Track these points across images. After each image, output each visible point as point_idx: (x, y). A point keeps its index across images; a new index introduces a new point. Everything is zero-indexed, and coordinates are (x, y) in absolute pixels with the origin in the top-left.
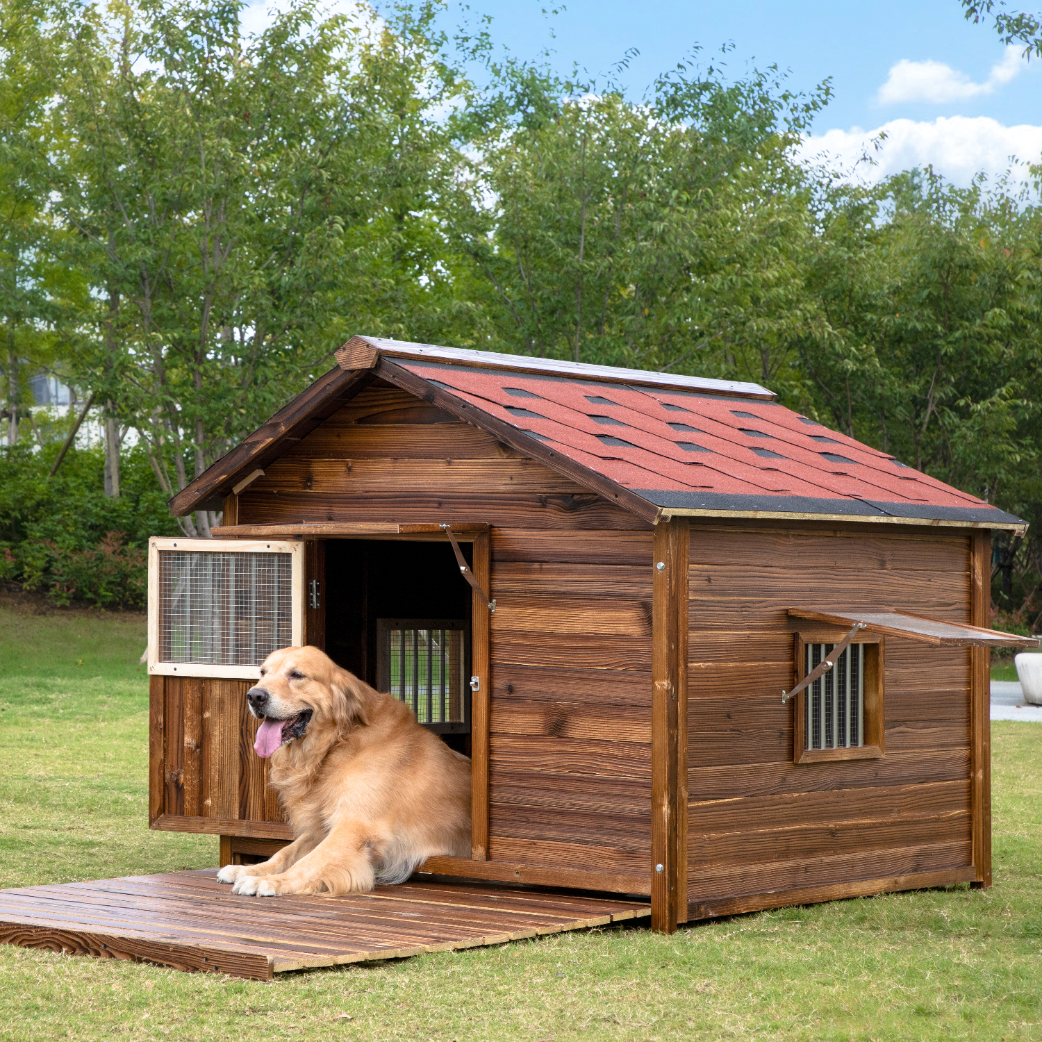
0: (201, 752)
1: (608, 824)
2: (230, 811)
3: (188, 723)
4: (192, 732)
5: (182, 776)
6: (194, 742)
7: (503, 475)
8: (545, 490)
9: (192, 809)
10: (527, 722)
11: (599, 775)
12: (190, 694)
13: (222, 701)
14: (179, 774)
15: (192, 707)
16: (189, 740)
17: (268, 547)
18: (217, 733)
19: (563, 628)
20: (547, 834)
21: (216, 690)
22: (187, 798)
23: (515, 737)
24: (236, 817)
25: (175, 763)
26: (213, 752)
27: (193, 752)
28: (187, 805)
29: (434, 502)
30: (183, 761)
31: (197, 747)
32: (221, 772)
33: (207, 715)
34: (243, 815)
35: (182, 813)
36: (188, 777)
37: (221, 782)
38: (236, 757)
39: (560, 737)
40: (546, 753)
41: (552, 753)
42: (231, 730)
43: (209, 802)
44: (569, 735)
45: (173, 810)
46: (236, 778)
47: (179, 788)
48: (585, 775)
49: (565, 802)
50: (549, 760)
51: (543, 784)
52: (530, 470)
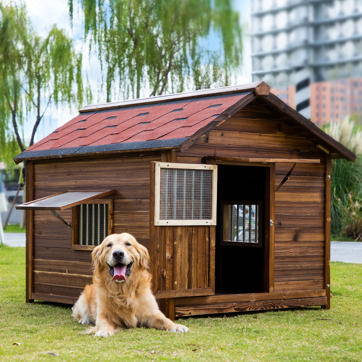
0: (173, 260)
1: (311, 272)
2: (184, 286)
3: (167, 247)
4: (169, 251)
5: (165, 272)
6: (170, 256)
7: (278, 141)
8: (292, 148)
9: (169, 287)
10: (286, 236)
11: (308, 254)
12: (169, 233)
13: (181, 236)
14: (164, 271)
15: (169, 240)
16: (168, 255)
17: (205, 167)
18: (179, 251)
19: (297, 200)
20: (292, 279)
21: (179, 231)
22: (167, 282)
23: (282, 242)
24: (187, 288)
25: (162, 267)
26: (177, 260)
27: (170, 260)
28: (167, 286)
29: (255, 150)
30: (165, 265)
31: (172, 258)
32: (181, 268)
33: (175, 243)
34: (189, 287)
35: (165, 289)
36: (168, 272)
37: (181, 273)
38: (187, 261)
39: (296, 241)
40: (291, 248)
41: (293, 247)
42: (185, 249)
43: (176, 283)
44: (299, 240)
45: (162, 289)
46: (187, 270)
47: (164, 278)
48: (303, 255)
49: (298, 266)
50: (292, 250)
51: (290, 260)
52: (288, 140)
